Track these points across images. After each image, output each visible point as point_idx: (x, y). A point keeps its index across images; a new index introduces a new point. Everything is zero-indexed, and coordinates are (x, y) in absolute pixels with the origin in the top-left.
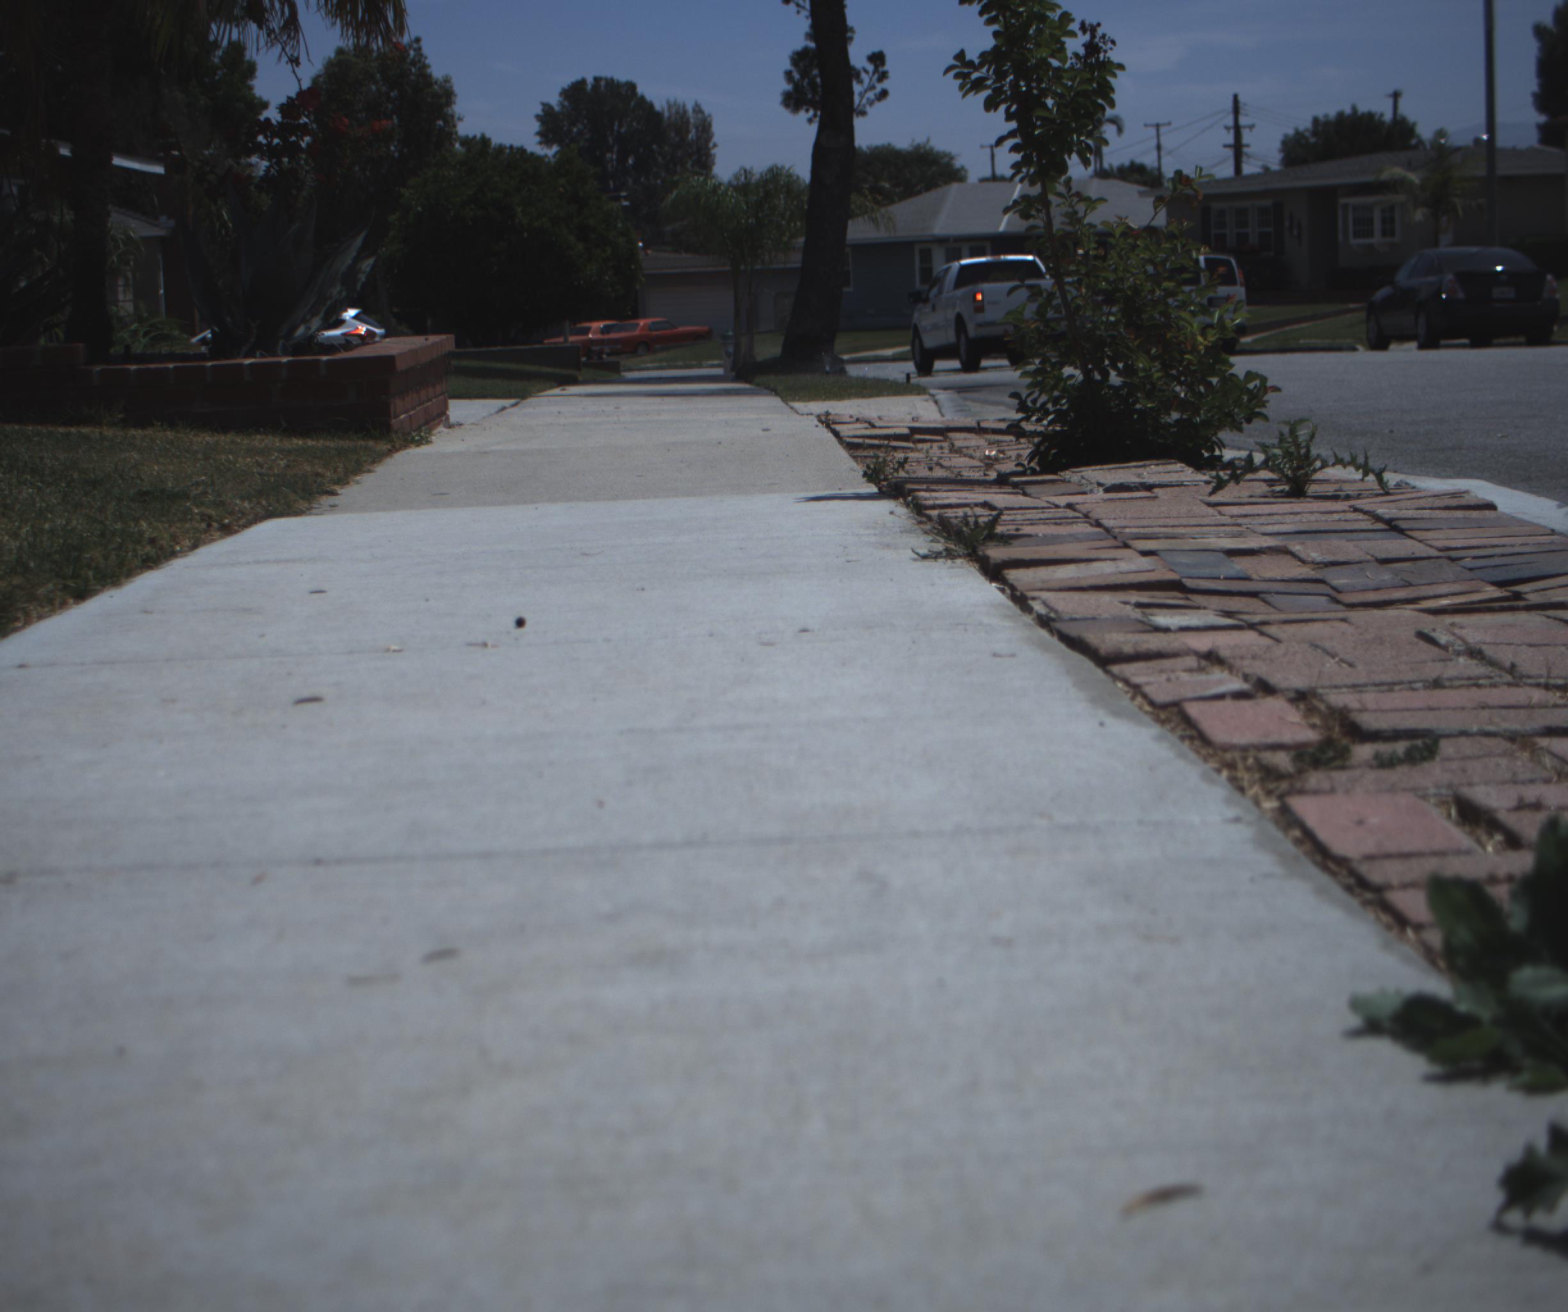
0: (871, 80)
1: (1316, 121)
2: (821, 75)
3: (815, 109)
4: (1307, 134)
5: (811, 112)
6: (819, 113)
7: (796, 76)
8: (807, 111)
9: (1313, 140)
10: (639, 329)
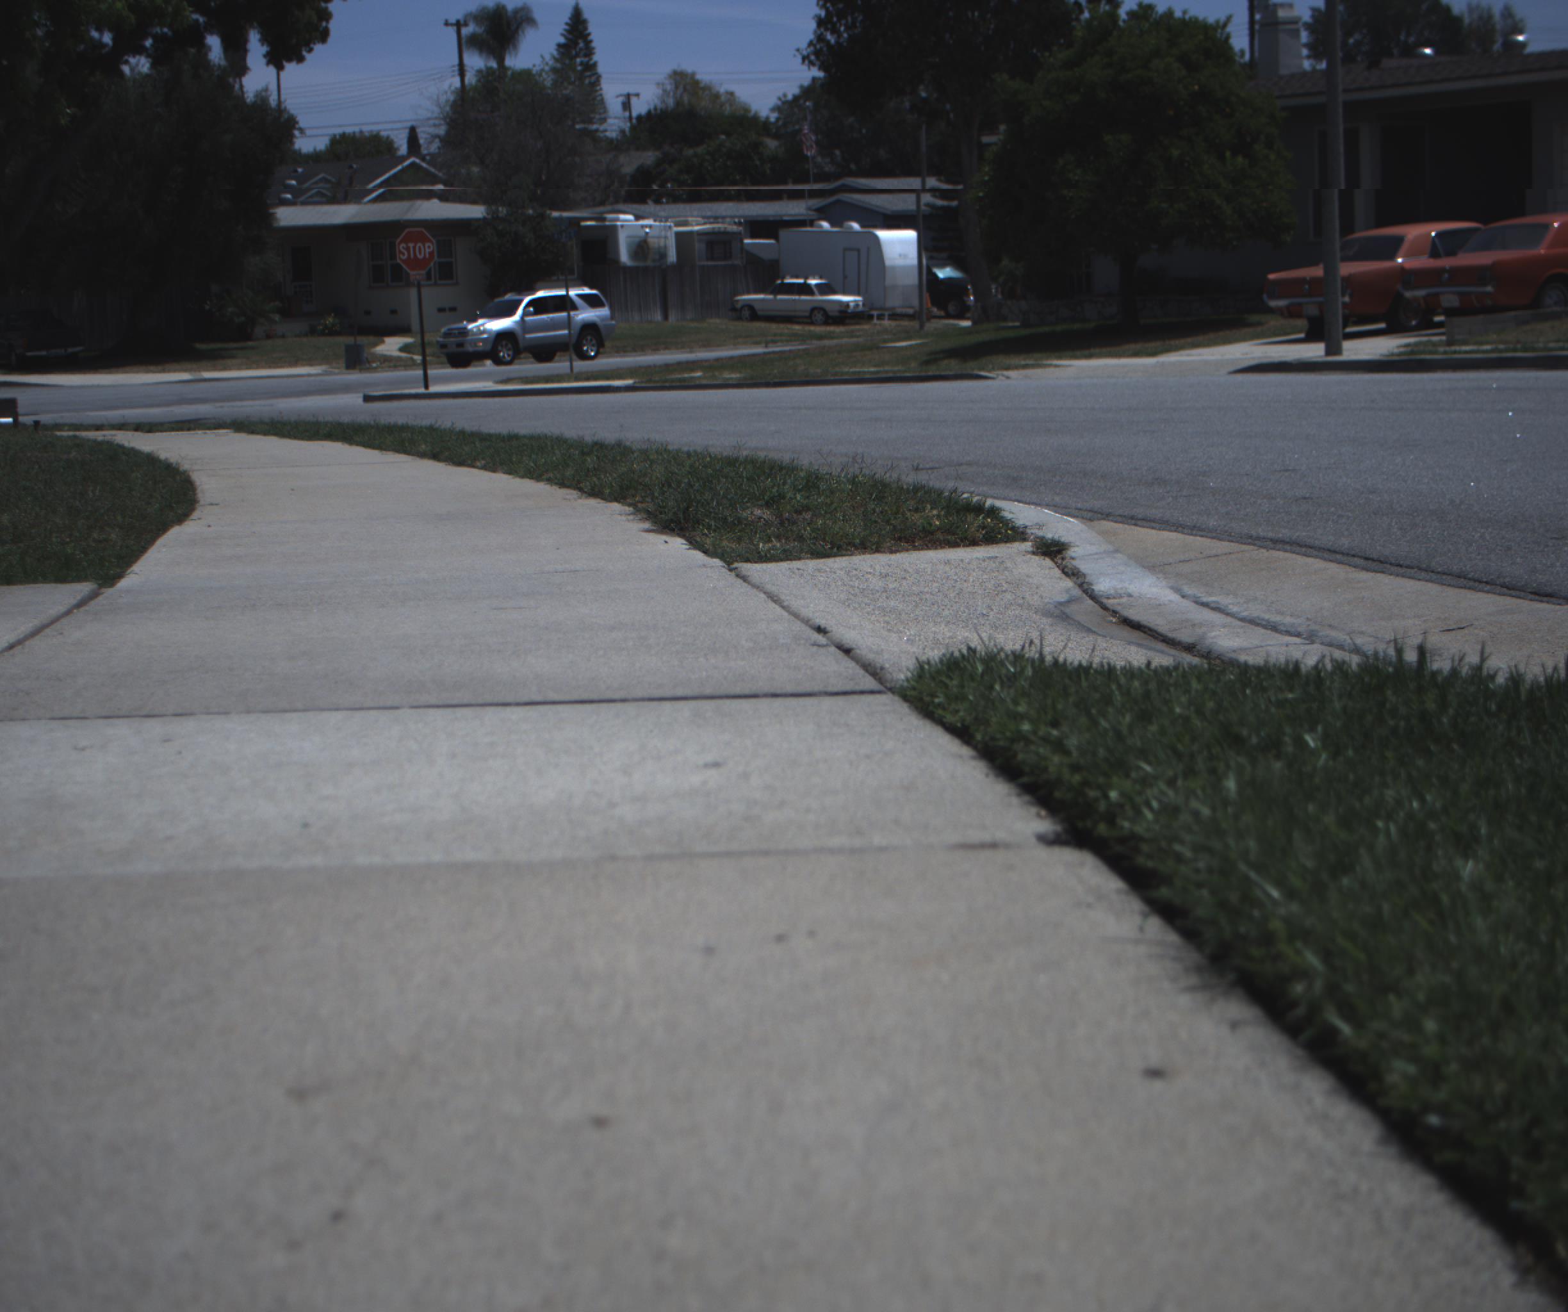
10: (1549, 237)
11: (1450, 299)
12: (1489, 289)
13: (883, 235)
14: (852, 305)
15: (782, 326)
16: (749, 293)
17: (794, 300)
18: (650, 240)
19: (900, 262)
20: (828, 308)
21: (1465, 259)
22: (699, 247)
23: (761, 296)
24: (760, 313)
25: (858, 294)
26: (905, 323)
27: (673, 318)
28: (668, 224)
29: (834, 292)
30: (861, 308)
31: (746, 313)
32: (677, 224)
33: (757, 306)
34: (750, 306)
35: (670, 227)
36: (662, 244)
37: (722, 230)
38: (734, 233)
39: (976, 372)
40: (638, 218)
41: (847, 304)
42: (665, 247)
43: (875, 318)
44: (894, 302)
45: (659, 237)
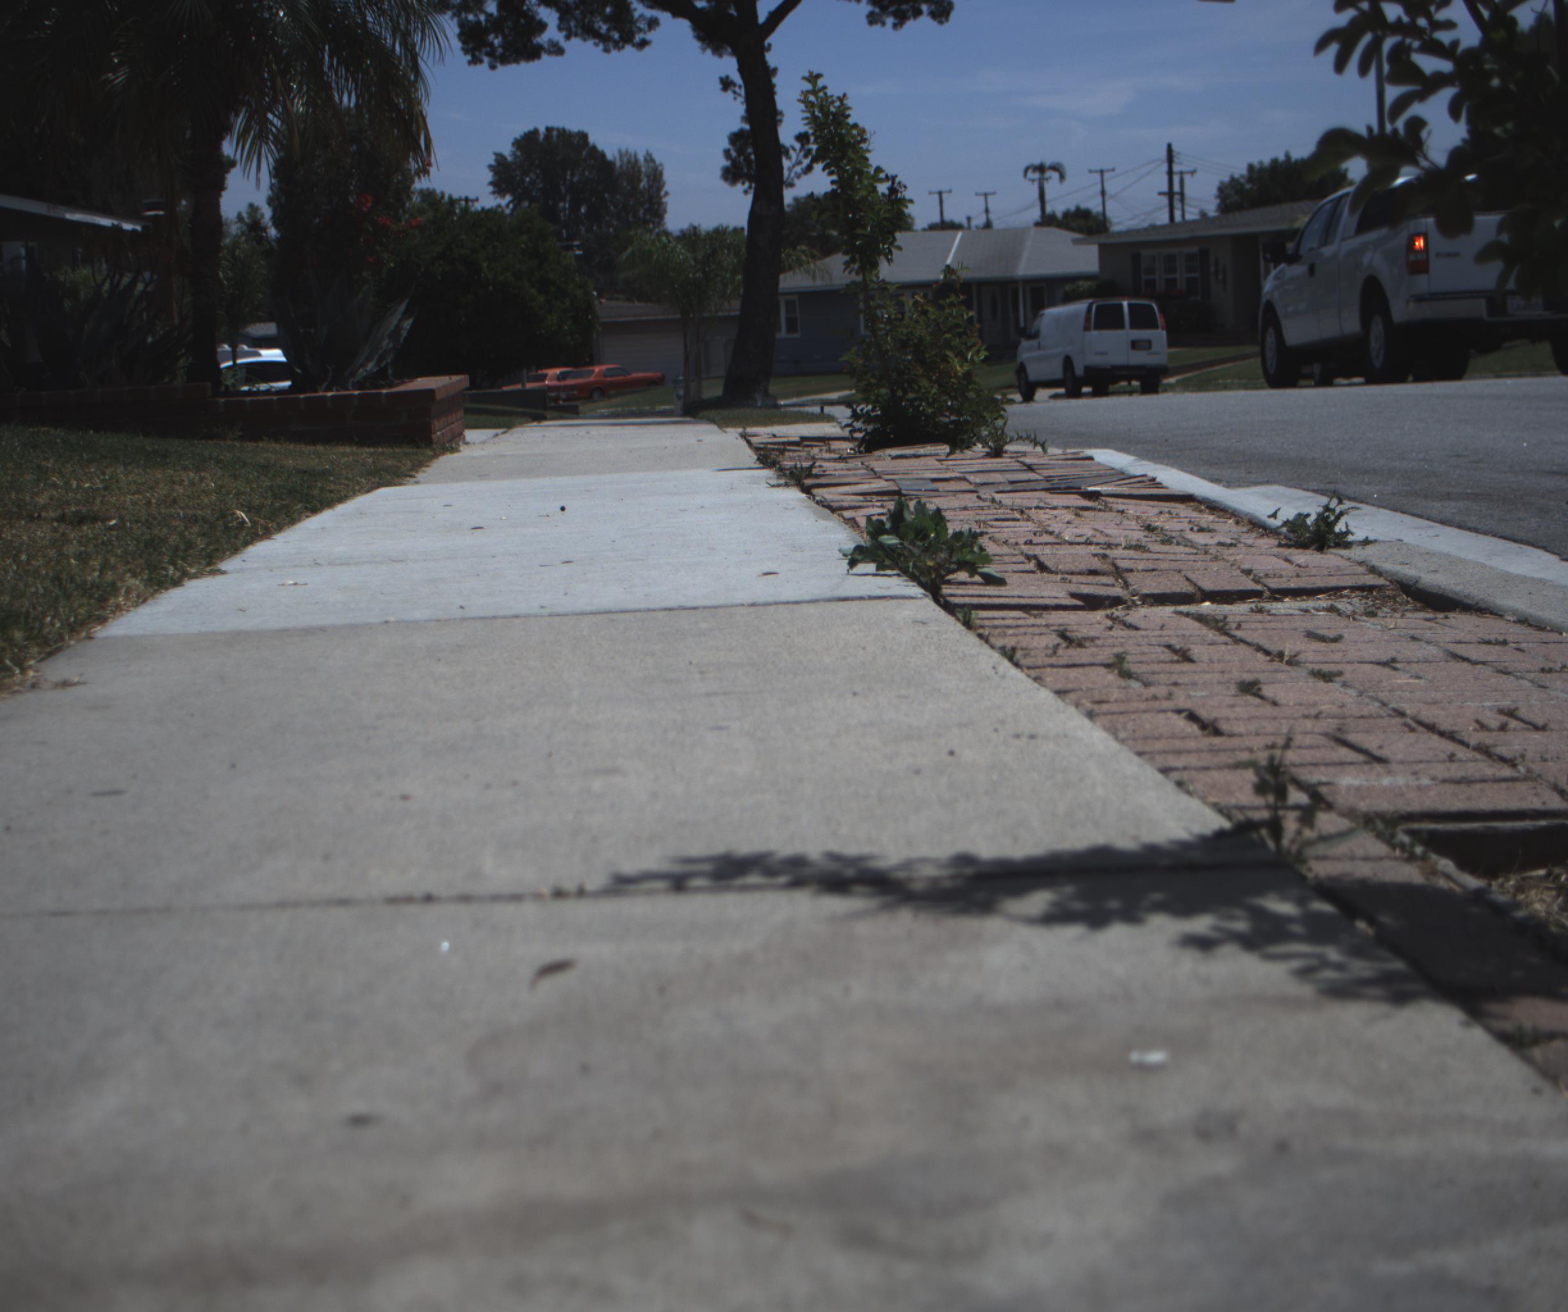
0: (798, 156)
1: (1251, 167)
2: (755, 153)
3: (750, 182)
4: (1242, 180)
5: (747, 185)
6: (753, 185)
7: (734, 154)
8: (743, 183)
9: (1248, 186)
10: (595, 374)
12: (575, 392)
13: (262, 351)
21: (570, 382)
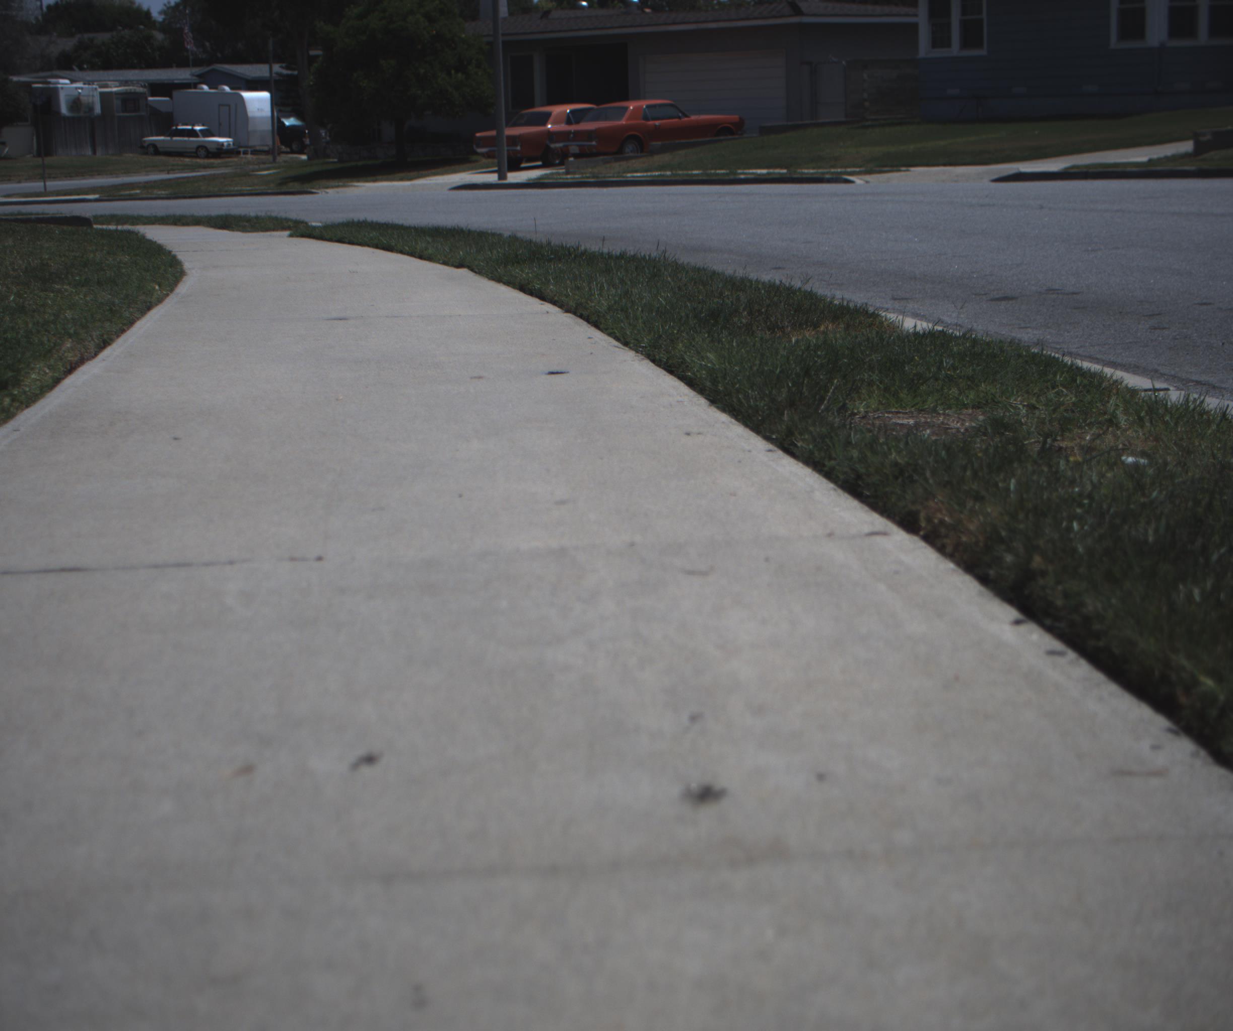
10: (627, 115)
11: (574, 149)
12: (594, 143)
13: (247, 95)
14: (226, 144)
15: (177, 159)
16: (152, 136)
17: (185, 141)
18: (82, 98)
19: (258, 114)
20: (209, 146)
21: (586, 126)
22: (117, 103)
23: (162, 138)
24: (161, 150)
25: (230, 137)
26: (263, 157)
27: (99, 153)
28: (94, 86)
29: (213, 136)
30: (232, 147)
31: (151, 150)
32: (101, 87)
33: (159, 146)
34: (154, 145)
35: (96, 89)
36: (90, 100)
37: (133, 91)
38: (141, 93)
39: (309, 190)
40: (72, 81)
41: (222, 144)
42: (93, 103)
43: (242, 153)
44: (255, 142)
45: (88, 96)
